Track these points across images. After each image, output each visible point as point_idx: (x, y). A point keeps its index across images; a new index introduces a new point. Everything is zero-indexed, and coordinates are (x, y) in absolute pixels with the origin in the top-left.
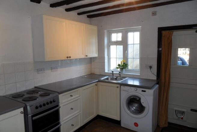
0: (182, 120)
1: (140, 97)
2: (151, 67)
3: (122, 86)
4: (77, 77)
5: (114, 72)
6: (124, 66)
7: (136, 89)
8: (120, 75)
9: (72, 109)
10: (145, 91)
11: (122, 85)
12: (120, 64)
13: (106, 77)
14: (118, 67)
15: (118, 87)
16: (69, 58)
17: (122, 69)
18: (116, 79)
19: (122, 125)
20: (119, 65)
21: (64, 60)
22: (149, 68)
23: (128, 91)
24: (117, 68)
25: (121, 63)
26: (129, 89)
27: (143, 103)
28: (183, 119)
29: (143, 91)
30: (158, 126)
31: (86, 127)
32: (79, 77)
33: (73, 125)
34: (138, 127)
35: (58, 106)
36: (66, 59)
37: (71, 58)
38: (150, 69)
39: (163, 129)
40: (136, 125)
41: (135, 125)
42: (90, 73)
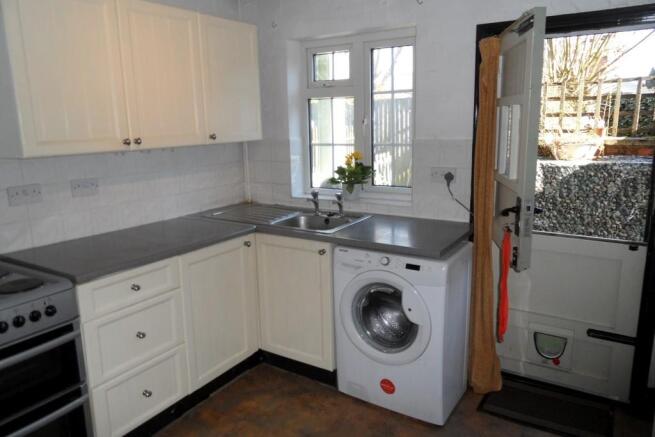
0: (557, 367)
1: (399, 288)
2: (449, 177)
3: (337, 249)
4: (183, 213)
5: (320, 197)
6: (357, 174)
7: (385, 261)
8: (340, 206)
9: (140, 335)
10: (416, 268)
11: (339, 245)
12: (345, 166)
13: (290, 216)
14: (337, 176)
15: (322, 252)
16: (133, 146)
17: (350, 185)
18: (327, 221)
19: (342, 387)
20: (341, 171)
21: (116, 153)
22: (445, 182)
23: (359, 267)
24: (333, 181)
25: (348, 164)
26: (361, 261)
27: (410, 310)
28: (560, 365)
29: (409, 267)
30: (470, 388)
31: (212, 395)
32: (195, 215)
33: (148, 394)
34: (395, 394)
35: (69, 328)
36: (124, 147)
37: (142, 147)
38: (448, 185)
39: (487, 397)
40: (388, 386)
41: (382, 387)
42: (241, 200)
